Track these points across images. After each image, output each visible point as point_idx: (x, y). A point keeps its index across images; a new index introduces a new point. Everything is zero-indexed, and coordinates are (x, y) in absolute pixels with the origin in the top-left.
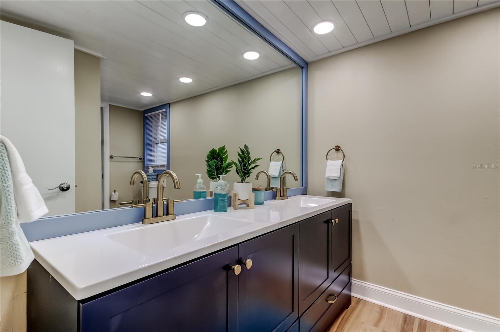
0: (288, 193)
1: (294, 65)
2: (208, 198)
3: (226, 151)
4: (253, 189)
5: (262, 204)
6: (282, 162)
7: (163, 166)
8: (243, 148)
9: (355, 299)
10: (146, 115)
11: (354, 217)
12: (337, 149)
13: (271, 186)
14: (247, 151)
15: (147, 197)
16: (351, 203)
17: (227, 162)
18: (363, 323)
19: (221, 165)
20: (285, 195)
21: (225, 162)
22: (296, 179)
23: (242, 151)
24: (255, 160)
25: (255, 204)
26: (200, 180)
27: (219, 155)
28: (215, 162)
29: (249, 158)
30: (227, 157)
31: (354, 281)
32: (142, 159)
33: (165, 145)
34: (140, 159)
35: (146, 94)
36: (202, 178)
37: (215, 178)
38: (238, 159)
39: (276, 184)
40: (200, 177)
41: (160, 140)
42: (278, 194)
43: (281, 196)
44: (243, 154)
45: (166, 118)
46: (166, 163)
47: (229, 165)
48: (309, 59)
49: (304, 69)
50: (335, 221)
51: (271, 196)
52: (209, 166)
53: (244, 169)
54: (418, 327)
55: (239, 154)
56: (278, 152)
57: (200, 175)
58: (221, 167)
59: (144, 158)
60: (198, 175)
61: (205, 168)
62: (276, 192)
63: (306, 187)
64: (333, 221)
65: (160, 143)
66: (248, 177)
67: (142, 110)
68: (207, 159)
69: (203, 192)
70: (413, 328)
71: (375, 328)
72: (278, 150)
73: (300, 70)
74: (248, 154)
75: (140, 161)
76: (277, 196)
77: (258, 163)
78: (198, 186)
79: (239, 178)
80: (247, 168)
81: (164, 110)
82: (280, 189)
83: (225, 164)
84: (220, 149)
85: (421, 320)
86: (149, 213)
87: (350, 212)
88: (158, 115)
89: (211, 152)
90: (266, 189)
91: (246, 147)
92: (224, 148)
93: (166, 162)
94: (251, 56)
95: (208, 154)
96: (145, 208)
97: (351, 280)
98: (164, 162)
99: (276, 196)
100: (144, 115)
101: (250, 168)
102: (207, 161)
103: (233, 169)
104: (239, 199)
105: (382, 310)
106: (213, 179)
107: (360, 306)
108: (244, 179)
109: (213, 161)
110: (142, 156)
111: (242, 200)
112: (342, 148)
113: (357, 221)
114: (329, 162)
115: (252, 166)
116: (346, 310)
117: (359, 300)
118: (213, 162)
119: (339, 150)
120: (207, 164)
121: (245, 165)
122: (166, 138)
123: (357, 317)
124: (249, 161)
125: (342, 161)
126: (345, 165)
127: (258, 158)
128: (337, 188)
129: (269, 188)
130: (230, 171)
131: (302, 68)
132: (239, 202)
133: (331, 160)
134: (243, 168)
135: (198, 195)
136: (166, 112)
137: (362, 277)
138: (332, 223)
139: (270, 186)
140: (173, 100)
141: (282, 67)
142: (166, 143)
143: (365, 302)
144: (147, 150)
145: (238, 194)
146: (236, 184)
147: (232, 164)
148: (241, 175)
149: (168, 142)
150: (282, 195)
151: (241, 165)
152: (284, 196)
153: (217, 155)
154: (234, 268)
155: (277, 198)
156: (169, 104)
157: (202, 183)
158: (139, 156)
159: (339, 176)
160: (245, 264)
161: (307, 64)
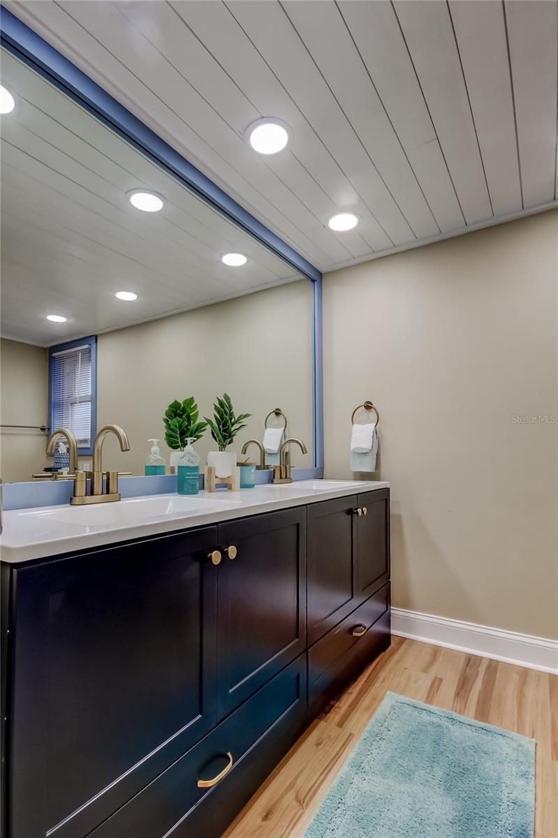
0: (292, 475)
1: (302, 277)
2: (168, 474)
3: (196, 405)
4: (237, 463)
5: (251, 486)
6: (283, 428)
7: (85, 441)
8: (222, 398)
9: (396, 638)
10: (54, 355)
11: (393, 510)
12: (368, 406)
13: (266, 464)
14: (229, 403)
15: (75, 469)
16: (389, 489)
17: (197, 423)
18: (406, 669)
19: (188, 426)
20: (288, 476)
21: (194, 423)
22: (304, 451)
23: (221, 403)
24: (241, 417)
25: (241, 487)
26: (155, 448)
27: (184, 411)
28: (178, 422)
29: (231, 414)
30: (196, 414)
31: (396, 611)
32: (47, 430)
33: (89, 405)
34: (43, 429)
35: (57, 319)
36: (158, 444)
37: (178, 447)
38: (215, 416)
39: (274, 462)
40: (155, 443)
41: (80, 397)
42: (277, 475)
43: (281, 478)
44: (222, 407)
45: (90, 360)
46: (90, 437)
47: (200, 427)
48: (323, 268)
49: (316, 283)
50: (363, 512)
51: (266, 478)
52: (168, 427)
53: (223, 431)
54: (486, 670)
55: (216, 408)
56: (278, 413)
57: (155, 441)
58: (188, 430)
59: (49, 429)
60: (152, 441)
61: (163, 430)
62: (274, 471)
63: (322, 468)
64: (359, 510)
65: (80, 402)
66: (229, 443)
67: (45, 346)
68: (165, 417)
69: (160, 467)
70: (478, 672)
71: (423, 674)
72: (277, 409)
73: (310, 283)
74: (230, 408)
75: (43, 433)
76: (276, 477)
77: (244, 421)
78: (152, 457)
79: (216, 445)
80: (228, 429)
81: (86, 346)
82: (280, 467)
83: (193, 426)
84: (185, 402)
85: (491, 660)
86: (81, 488)
87: (387, 501)
88: (75, 355)
89: (171, 406)
90: (258, 468)
91: (227, 397)
92: (192, 400)
93: (90, 435)
94: (234, 260)
95: (167, 409)
96: (75, 481)
97: (390, 609)
98: (87, 434)
99: (274, 477)
100: (50, 355)
101: (233, 429)
102: (166, 421)
103: (207, 433)
104: (216, 477)
105: (436, 650)
106: (175, 448)
107: (404, 647)
108: (225, 447)
109: (175, 419)
110: (45, 425)
111: (222, 479)
112: (374, 405)
113: (399, 518)
114: (356, 427)
115: (237, 426)
116: (383, 653)
117: (403, 640)
118: (175, 422)
119: (371, 407)
120: (165, 425)
121: (224, 425)
122: (90, 394)
123: (398, 662)
124: (231, 419)
125: (375, 424)
126: (380, 431)
127: (245, 414)
128: (368, 467)
129: (261, 467)
130: (202, 436)
131: (313, 281)
132: (216, 481)
133: (358, 424)
134: (222, 429)
135: (153, 470)
136: (90, 350)
137: (407, 605)
138: (357, 513)
139: (264, 463)
140: (102, 330)
141: (282, 279)
142: (90, 403)
143: (412, 641)
144: (55, 415)
145: (215, 468)
146: (211, 454)
147: (206, 424)
148: (220, 441)
149: (94, 400)
150: (283, 476)
151: (219, 425)
152: (286, 478)
153: (181, 411)
154: (211, 556)
155: (275, 481)
156: (96, 337)
157: (158, 452)
158: (40, 426)
159: (370, 448)
160: (227, 553)
161: (320, 275)
